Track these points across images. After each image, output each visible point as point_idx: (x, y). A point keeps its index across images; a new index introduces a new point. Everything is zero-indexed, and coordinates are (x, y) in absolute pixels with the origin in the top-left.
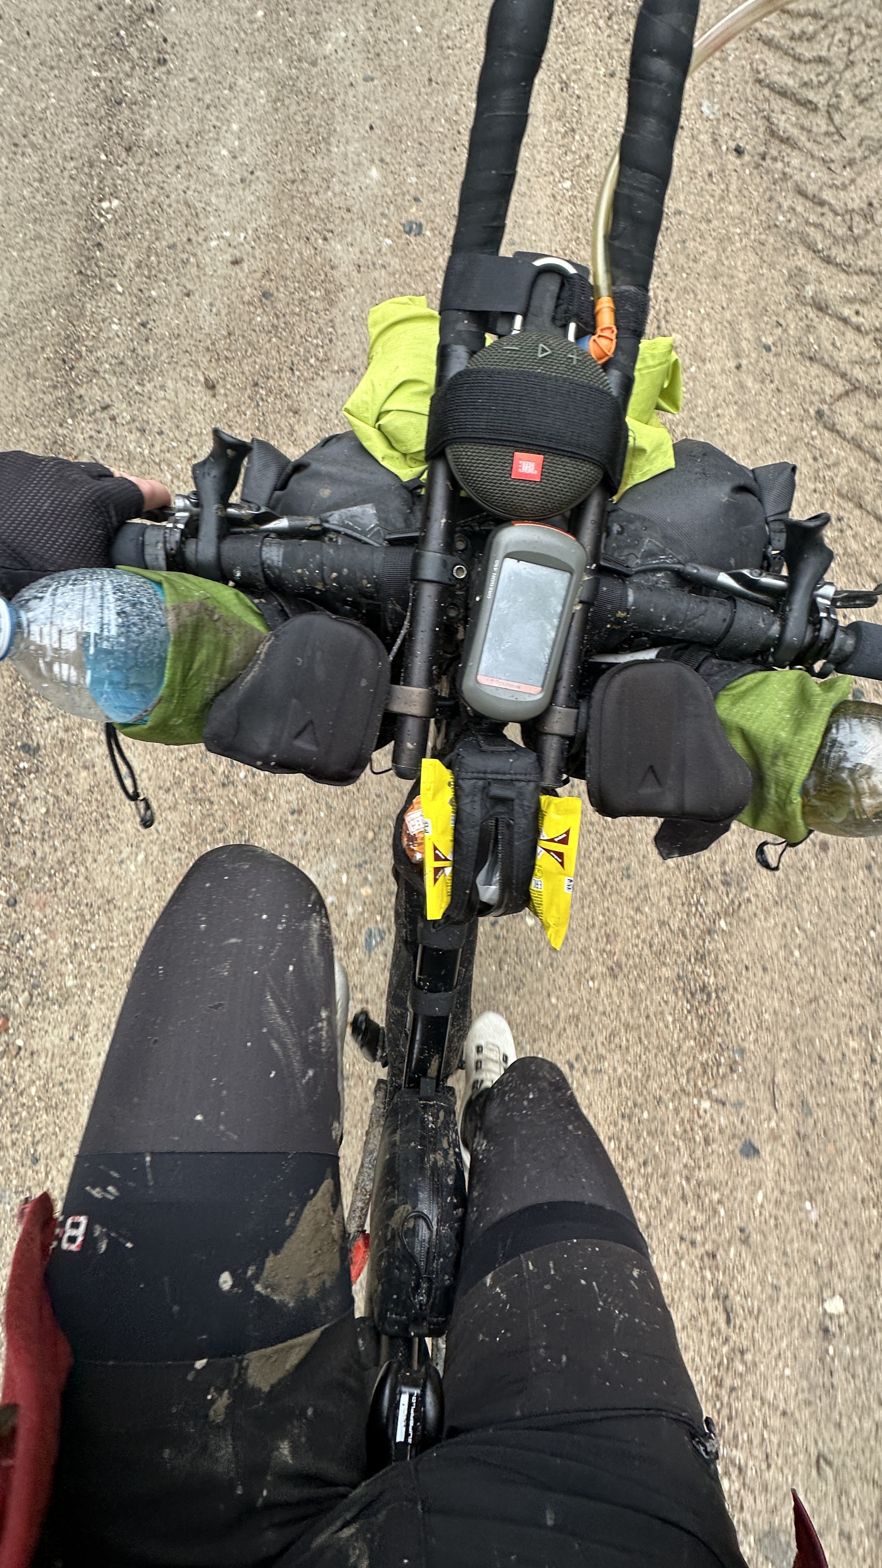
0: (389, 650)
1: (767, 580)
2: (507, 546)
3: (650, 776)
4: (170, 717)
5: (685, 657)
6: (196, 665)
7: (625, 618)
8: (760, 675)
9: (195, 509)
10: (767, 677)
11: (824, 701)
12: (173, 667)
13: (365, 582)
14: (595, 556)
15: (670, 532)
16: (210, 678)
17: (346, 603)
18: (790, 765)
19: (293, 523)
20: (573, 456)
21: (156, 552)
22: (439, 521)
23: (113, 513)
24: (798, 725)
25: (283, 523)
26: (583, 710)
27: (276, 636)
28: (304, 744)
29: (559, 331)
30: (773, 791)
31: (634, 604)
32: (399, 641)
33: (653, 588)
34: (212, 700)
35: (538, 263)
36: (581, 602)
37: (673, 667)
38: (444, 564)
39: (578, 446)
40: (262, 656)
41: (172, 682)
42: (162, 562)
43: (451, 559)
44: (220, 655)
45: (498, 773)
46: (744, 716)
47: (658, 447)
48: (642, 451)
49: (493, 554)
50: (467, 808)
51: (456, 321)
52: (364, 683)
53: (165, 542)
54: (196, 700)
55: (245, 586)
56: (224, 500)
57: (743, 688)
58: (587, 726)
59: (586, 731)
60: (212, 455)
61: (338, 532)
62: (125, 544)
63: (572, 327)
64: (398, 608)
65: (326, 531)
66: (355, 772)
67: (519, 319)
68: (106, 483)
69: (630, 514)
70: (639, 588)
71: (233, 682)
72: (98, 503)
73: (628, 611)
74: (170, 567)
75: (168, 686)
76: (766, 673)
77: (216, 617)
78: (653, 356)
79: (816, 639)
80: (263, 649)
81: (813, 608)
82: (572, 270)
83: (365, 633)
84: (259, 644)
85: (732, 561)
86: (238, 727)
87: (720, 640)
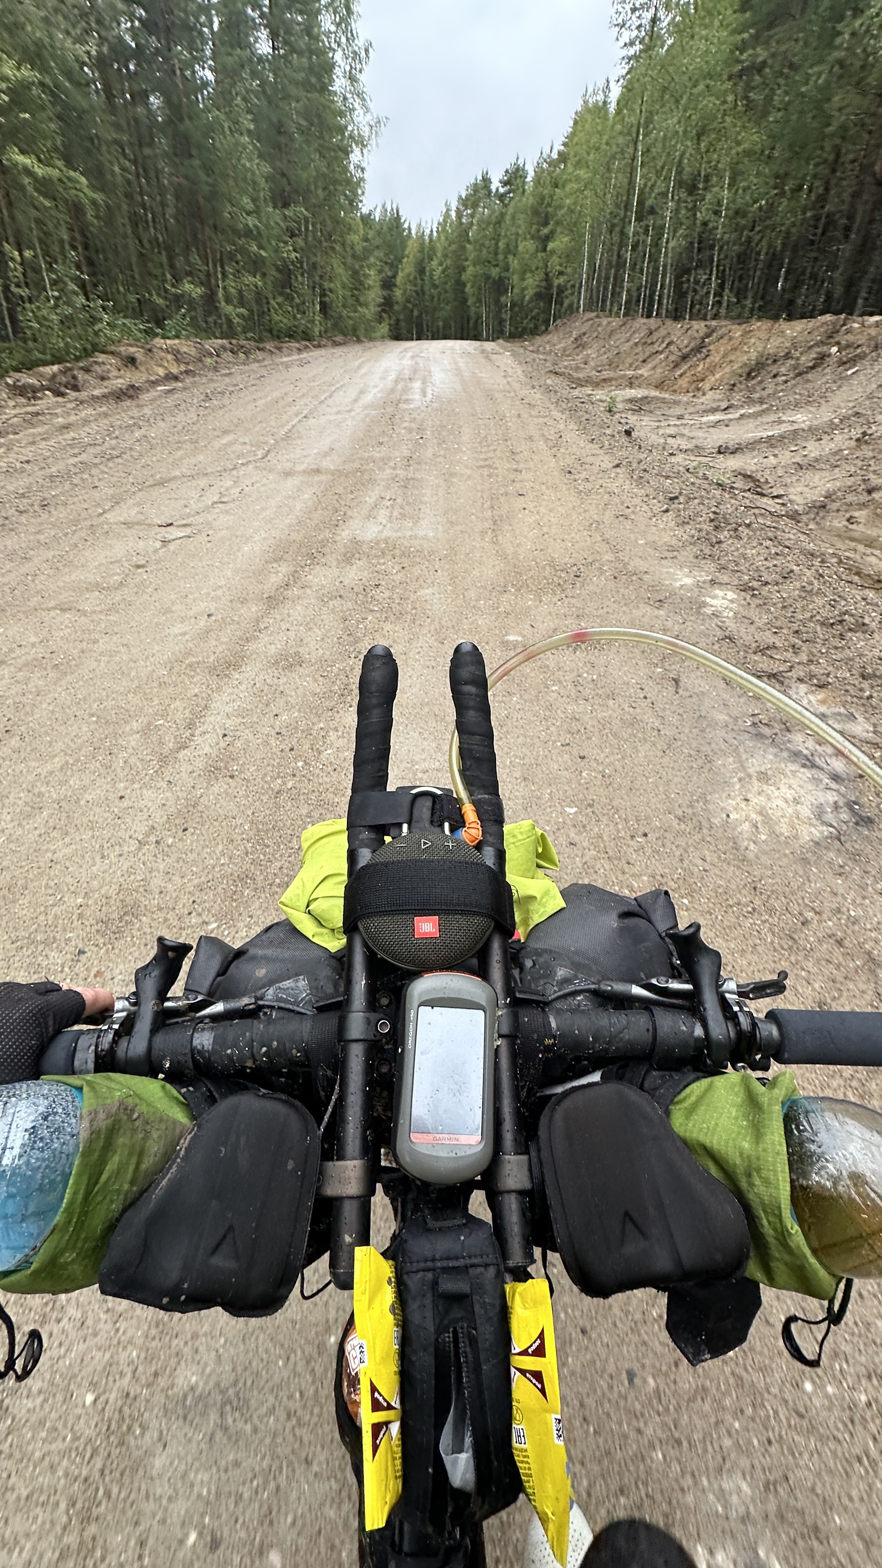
0: (319, 1123)
1: (675, 985)
2: (420, 995)
4: (62, 1253)
6: (104, 1177)
7: (554, 1045)
9: (133, 1008)
10: (712, 1082)
11: (770, 1099)
12: (76, 1183)
13: (294, 1051)
14: (509, 991)
15: (577, 959)
16: (118, 1191)
17: (281, 1075)
18: (766, 1182)
19: (228, 1006)
20: (463, 913)
21: (86, 1056)
22: (360, 983)
23: (51, 1024)
25: (218, 1007)
26: (533, 1154)
27: (199, 1126)
28: (222, 1262)
29: (438, 830)
30: (765, 1222)
31: (558, 1029)
32: (330, 1109)
33: (576, 1010)
34: (118, 1220)
35: (414, 791)
36: (500, 1036)
37: (613, 1087)
38: (368, 1022)
40: (182, 1153)
41: (71, 1203)
42: (91, 1065)
43: (373, 1016)
44: (134, 1160)
45: (448, 1258)
46: (701, 1129)
47: (546, 893)
48: (532, 898)
49: (408, 1005)
51: (360, 833)
52: (291, 1165)
53: (97, 1046)
54: (97, 1223)
56: (162, 995)
57: (693, 1098)
58: (542, 1173)
60: (155, 958)
61: (272, 1007)
62: (57, 1052)
63: (447, 825)
64: (329, 1073)
65: (260, 1008)
67: (405, 827)
70: (559, 1012)
71: (147, 1189)
72: (38, 1015)
73: (554, 1037)
75: (66, 1209)
77: (135, 1116)
79: (740, 1033)
80: (184, 1143)
81: (725, 1005)
82: (439, 792)
83: (292, 1106)
84: (180, 1139)
87: (652, 1050)
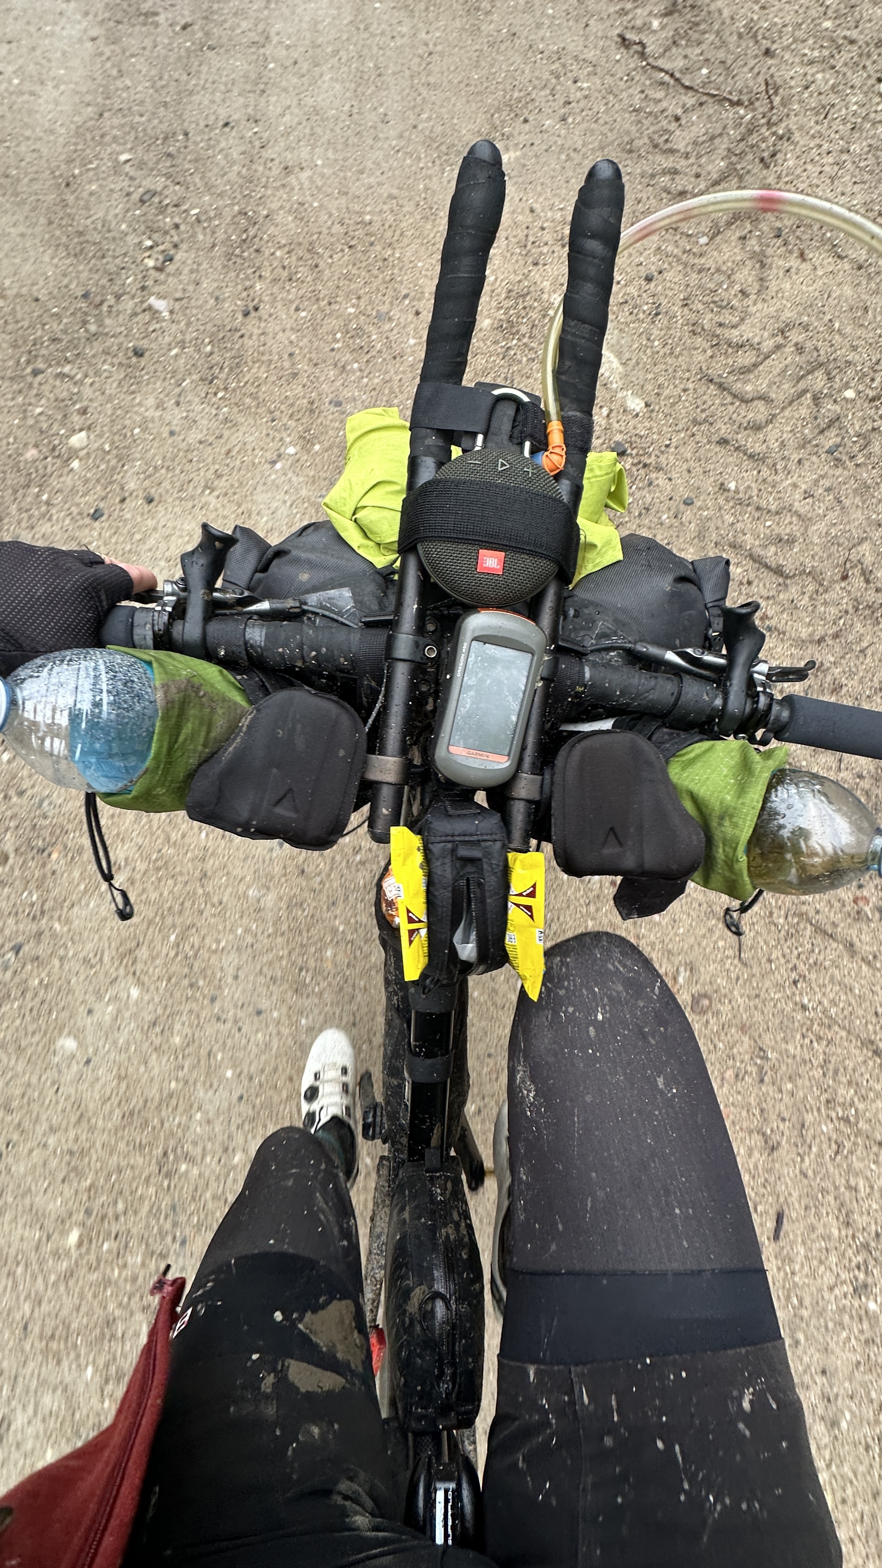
0: (365, 722)
1: (709, 658)
2: (474, 631)
3: (612, 837)
4: (155, 787)
5: (638, 727)
6: (181, 738)
7: (583, 692)
8: (707, 744)
9: (183, 594)
10: (713, 746)
11: (762, 768)
12: (160, 740)
13: (342, 660)
14: (554, 637)
15: (621, 617)
16: (195, 751)
17: (323, 676)
18: (735, 825)
19: (274, 606)
20: (532, 553)
21: (145, 632)
22: (411, 606)
23: (103, 597)
24: (742, 789)
25: (265, 606)
26: (547, 776)
27: (258, 710)
28: (284, 812)
29: (517, 448)
30: (721, 850)
31: (590, 680)
32: (374, 714)
33: (608, 665)
34: (196, 771)
35: (496, 392)
36: (542, 679)
37: (627, 737)
38: (417, 644)
39: (535, 545)
40: (244, 729)
41: (158, 754)
42: (150, 642)
43: (422, 641)
44: (204, 729)
45: (465, 835)
46: (693, 780)
47: (608, 543)
48: (593, 546)
49: (461, 637)
50: (439, 871)
51: (426, 437)
52: (342, 753)
53: (153, 625)
54: (180, 771)
55: (229, 663)
56: (210, 586)
57: (692, 755)
58: (552, 792)
59: (551, 797)
60: (200, 546)
61: (316, 614)
62: (116, 625)
63: (527, 444)
64: (373, 684)
65: (304, 612)
66: (332, 838)
67: (480, 438)
68: (98, 570)
69: (584, 600)
70: (594, 665)
71: (216, 753)
72: (90, 589)
73: (585, 686)
74: (157, 647)
75: (154, 758)
76: (712, 742)
77: (202, 693)
78: (600, 468)
79: (755, 711)
80: (245, 722)
81: (751, 683)
82: (526, 399)
83: (343, 707)
84: (241, 718)
85: (677, 642)
86: (220, 795)
87: (670, 712)
